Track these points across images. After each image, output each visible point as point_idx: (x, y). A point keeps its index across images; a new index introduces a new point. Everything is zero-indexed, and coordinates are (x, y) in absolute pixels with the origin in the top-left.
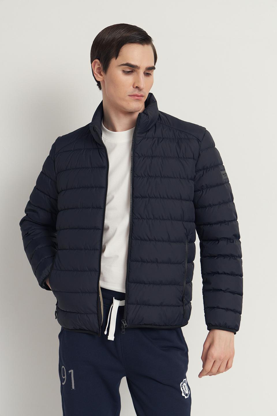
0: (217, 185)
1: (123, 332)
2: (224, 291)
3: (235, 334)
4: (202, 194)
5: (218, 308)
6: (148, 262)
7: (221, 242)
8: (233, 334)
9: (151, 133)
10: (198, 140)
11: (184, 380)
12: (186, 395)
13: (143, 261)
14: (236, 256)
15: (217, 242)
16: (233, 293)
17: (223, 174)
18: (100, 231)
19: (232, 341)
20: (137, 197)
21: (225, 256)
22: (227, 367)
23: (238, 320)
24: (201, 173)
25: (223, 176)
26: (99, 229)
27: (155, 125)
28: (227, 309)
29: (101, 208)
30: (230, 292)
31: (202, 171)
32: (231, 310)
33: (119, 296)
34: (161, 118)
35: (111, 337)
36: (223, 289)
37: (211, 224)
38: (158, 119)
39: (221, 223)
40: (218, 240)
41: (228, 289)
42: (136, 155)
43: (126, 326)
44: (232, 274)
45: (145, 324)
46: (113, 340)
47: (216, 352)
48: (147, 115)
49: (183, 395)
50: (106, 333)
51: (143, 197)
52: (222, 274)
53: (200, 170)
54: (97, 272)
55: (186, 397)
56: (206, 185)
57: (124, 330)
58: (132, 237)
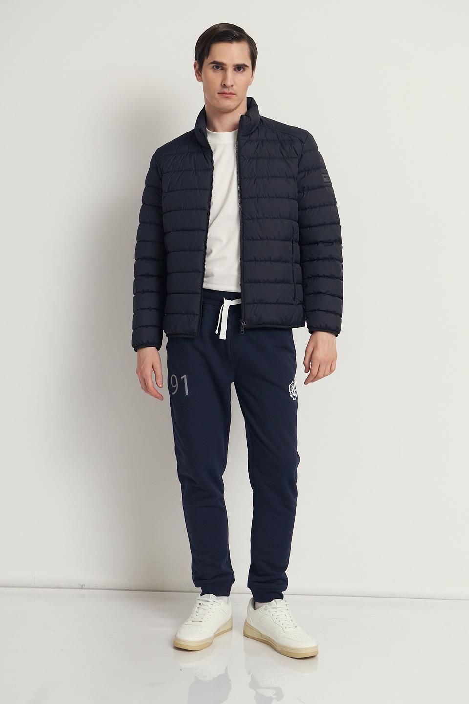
0: (319, 187)
1: (242, 332)
2: (324, 293)
3: (336, 336)
4: (303, 195)
5: (319, 310)
6: (261, 261)
7: (321, 245)
8: (334, 336)
9: (254, 136)
10: (302, 141)
11: (293, 382)
12: (294, 397)
13: (256, 260)
14: (335, 258)
15: (316, 245)
16: (334, 296)
17: (325, 177)
18: (205, 232)
19: (334, 344)
20: (245, 199)
21: (325, 259)
22: (331, 371)
23: (339, 322)
24: (303, 174)
25: (325, 179)
26: (203, 230)
27: (258, 128)
28: (327, 312)
29: (205, 209)
30: (329, 294)
31: (304, 173)
32: (331, 312)
33: (231, 296)
34: (263, 122)
35: (223, 336)
36: (323, 292)
37: (310, 227)
38: (260, 123)
39: (320, 225)
40: (317, 243)
41: (328, 291)
42: (242, 157)
43: (244, 326)
44: (333, 277)
45: (264, 323)
46: (225, 339)
47: (320, 355)
48: (249, 117)
49: (291, 396)
50: (217, 332)
51: (251, 198)
52: (321, 276)
53: (302, 171)
54: (200, 272)
55: (294, 399)
56: (308, 186)
57: (242, 330)
58: (244, 238)
